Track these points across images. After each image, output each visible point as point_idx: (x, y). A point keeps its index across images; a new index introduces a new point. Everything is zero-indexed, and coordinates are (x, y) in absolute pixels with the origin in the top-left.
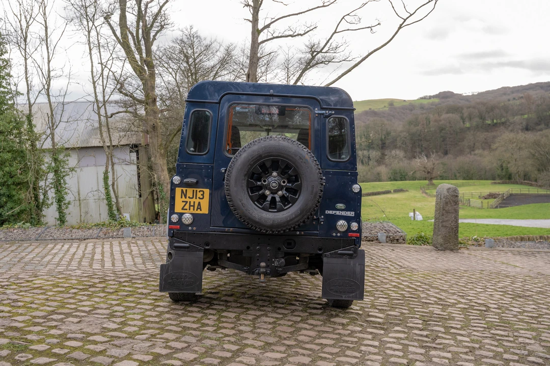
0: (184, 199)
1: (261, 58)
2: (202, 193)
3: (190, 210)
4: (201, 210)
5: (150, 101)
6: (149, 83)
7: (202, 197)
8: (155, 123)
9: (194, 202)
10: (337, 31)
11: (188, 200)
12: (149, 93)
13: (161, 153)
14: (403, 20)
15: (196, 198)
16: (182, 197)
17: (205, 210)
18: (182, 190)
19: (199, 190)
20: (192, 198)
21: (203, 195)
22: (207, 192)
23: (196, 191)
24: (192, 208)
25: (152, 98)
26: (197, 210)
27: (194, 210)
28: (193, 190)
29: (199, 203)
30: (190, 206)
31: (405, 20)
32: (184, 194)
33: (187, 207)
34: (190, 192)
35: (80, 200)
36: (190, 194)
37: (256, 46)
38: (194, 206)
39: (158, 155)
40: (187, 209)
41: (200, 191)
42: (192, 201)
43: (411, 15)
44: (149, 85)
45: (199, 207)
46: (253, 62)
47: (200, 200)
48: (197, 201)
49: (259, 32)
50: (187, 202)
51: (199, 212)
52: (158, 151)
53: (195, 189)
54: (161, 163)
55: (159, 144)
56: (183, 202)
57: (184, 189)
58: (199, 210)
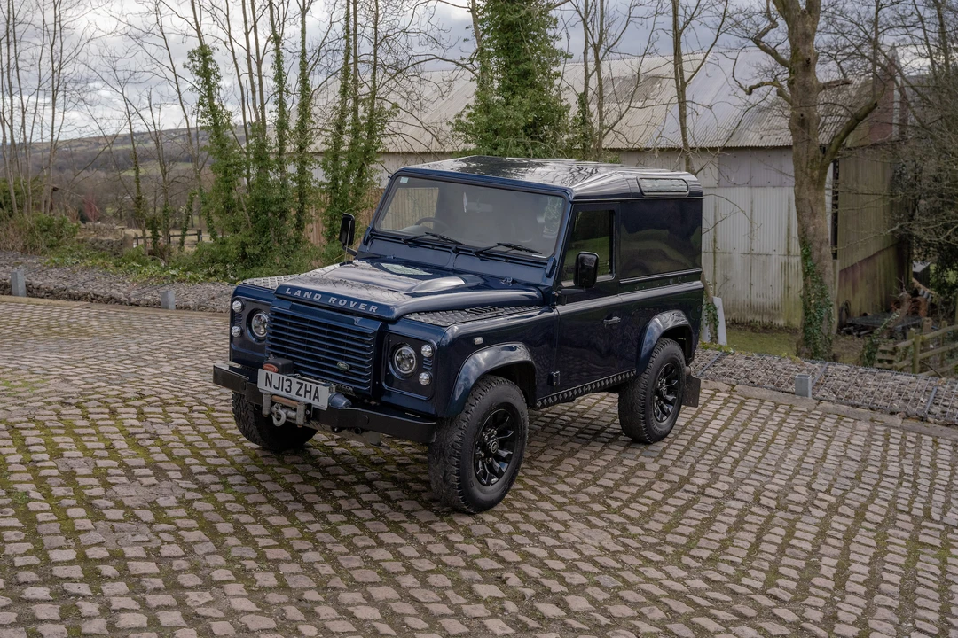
5: (798, 65)
6: (800, 26)
8: (805, 114)
12: (798, 49)
13: (812, 177)
25: (803, 60)
35: (715, 253)
39: (806, 181)
44: (801, 30)
52: (806, 173)
54: (812, 198)
55: (810, 158)
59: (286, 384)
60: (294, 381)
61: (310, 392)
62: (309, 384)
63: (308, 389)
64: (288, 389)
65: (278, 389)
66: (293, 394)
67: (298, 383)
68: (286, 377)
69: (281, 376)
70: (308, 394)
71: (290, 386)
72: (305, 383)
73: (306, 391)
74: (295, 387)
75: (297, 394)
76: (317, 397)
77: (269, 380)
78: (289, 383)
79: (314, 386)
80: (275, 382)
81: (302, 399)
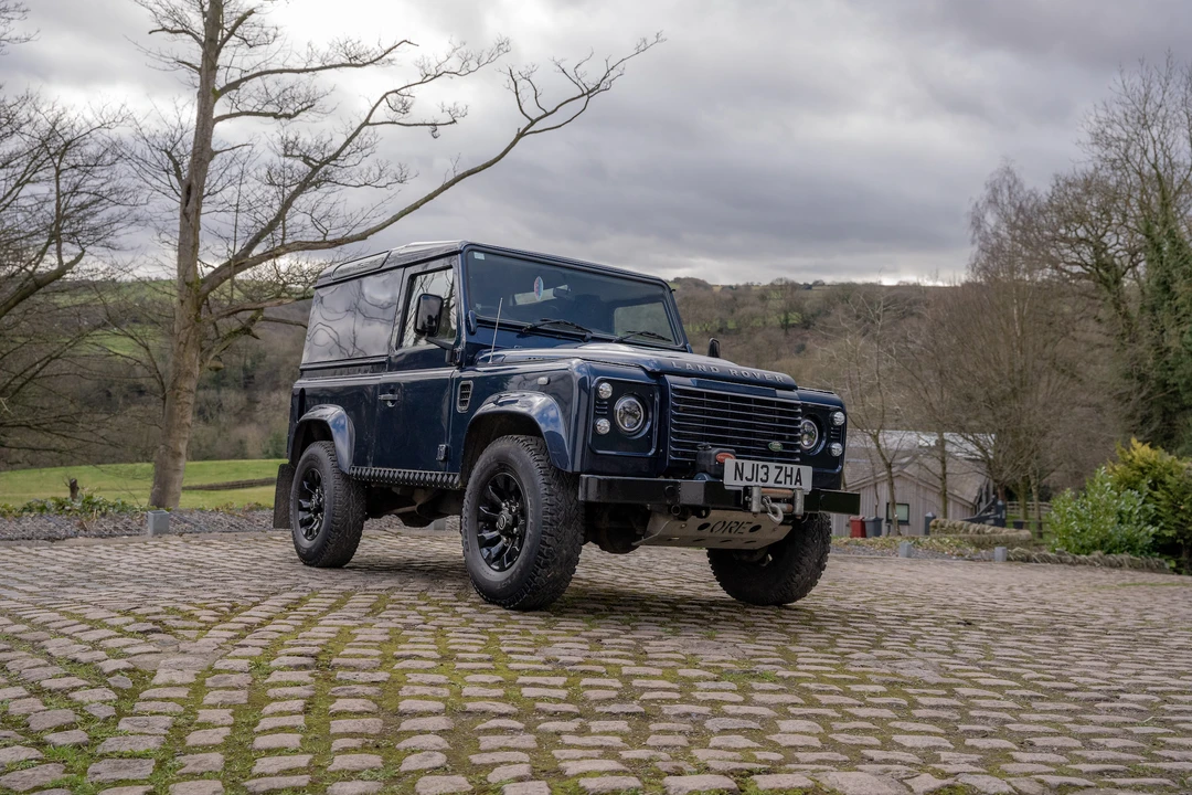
1: (217, 153)
10: (370, 121)
14: (529, 122)
31: (533, 123)
37: (210, 124)
43: (547, 114)
46: (201, 159)
49: (218, 94)
59: (761, 474)
60: (772, 465)
61: (791, 476)
62: (789, 466)
63: (789, 473)
64: (765, 478)
65: (751, 480)
66: (771, 483)
67: (776, 467)
68: (761, 463)
69: (756, 463)
70: (788, 479)
71: (766, 474)
72: (784, 465)
73: (786, 476)
74: (773, 473)
75: (776, 482)
76: (799, 480)
77: (739, 472)
78: (765, 469)
79: (795, 467)
80: (747, 473)
81: (782, 485)
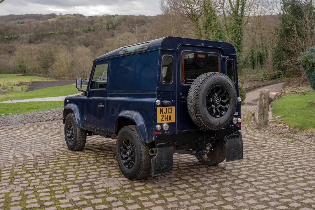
0: (162, 114)
2: (171, 109)
3: (165, 121)
4: (171, 120)
7: (171, 112)
9: (167, 116)
11: (164, 114)
15: (168, 113)
16: (160, 114)
17: (173, 120)
18: (161, 108)
19: (169, 107)
20: (166, 113)
21: (171, 110)
22: (173, 108)
23: (168, 108)
24: (166, 119)
26: (169, 121)
27: (167, 121)
28: (167, 108)
29: (170, 115)
30: (165, 118)
32: (162, 111)
33: (164, 119)
34: (165, 109)
36: (165, 111)
38: (167, 118)
40: (163, 121)
41: (170, 109)
42: (166, 115)
45: (170, 119)
47: (170, 114)
48: (169, 114)
50: (163, 116)
51: (170, 121)
53: (167, 107)
56: (161, 116)
57: (162, 108)
58: (170, 120)
